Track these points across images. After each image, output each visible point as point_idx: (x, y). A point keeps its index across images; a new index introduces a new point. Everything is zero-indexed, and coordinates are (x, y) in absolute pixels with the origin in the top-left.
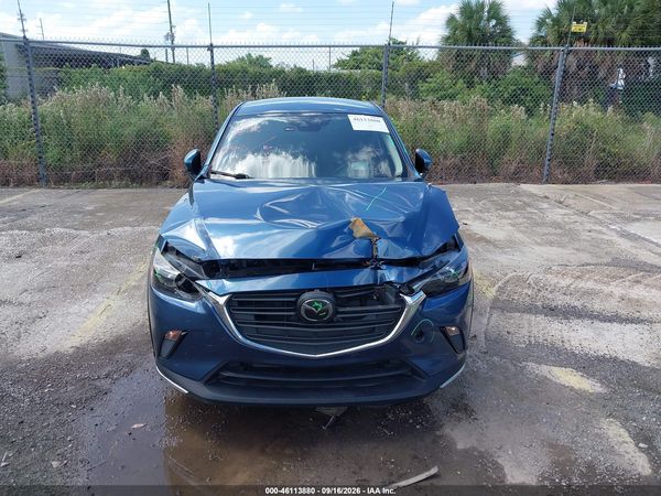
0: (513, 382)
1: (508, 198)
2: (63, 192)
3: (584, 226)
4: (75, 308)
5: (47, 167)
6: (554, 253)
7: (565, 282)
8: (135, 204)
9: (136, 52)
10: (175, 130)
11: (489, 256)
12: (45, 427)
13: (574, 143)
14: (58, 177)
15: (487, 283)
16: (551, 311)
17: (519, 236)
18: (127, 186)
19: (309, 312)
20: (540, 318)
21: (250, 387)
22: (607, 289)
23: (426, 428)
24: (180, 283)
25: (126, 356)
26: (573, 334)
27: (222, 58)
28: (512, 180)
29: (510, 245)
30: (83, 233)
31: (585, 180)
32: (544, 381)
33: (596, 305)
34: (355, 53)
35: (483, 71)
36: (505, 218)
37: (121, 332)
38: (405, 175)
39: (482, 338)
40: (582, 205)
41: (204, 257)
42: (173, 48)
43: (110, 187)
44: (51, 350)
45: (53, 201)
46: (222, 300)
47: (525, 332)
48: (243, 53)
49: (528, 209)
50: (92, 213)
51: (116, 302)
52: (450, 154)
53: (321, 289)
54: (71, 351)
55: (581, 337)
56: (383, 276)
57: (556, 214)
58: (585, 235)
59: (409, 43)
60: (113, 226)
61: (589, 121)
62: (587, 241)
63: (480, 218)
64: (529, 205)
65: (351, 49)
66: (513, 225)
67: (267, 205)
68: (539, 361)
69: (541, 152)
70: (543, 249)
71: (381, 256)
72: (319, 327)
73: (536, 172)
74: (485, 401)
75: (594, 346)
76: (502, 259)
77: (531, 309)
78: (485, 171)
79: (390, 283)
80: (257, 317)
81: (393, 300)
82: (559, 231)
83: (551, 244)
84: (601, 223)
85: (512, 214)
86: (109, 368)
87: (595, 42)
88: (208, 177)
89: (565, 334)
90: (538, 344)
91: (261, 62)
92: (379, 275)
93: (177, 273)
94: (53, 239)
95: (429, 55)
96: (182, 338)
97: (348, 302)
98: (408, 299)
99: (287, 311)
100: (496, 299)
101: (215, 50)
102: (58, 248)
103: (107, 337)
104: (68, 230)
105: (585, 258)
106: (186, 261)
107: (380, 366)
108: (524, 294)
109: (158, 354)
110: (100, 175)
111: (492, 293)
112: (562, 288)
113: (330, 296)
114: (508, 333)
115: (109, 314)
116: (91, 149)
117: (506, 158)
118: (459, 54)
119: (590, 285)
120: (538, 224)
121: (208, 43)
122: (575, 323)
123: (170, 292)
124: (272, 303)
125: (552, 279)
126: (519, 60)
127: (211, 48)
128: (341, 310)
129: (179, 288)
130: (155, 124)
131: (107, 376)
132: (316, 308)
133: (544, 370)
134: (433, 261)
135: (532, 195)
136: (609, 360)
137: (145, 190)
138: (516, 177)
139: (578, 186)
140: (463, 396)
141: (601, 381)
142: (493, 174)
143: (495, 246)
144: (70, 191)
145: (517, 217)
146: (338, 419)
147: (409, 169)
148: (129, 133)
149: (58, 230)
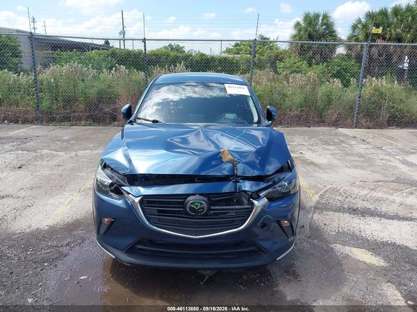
0: (326, 257)
1: (330, 137)
2: (51, 127)
3: (379, 157)
4: (51, 201)
5: (42, 112)
6: (358, 173)
7: (363, 192)
8: (93, 136)
9: (102, 42)
10: (121, 90)
11: (315, 174)
12: (26, 276)
13: (374, 103)
14: (48, 118)
15: (313, 191)
16: (354, 211)
17: (335, 162)
18: (90, 125)
19: (192, 209)
20: (346, 215)
21: (154, 255)
22: (391, 198)
23: (268, 285)
24: (112, 188)
25: (80, 232)
26: (367, 227)
27: (152, 47)
28: (334, 125)
29: (330, 167)
30: (61, 153)
31: (380, 126)
32: (347, 257)
33: (384, 208)
34: (237, 45)
35: (318, 56)
36: (327, 150)
37: (79, 217)
38: (259, 122)
39: (307, 227)
40: (378, 142)
41: (127, 172)
42: (124, 40)
43: (80, 125)
44: (34, 227)
45: (44, 133)
46: (137, 200)
47: (335, 224)
48: (166, 44)
49: (343, 145)
50: (67, 141)
51: (77, 198)
52: (294, 108)
53: (200, 194)
54: (47, 228)
55: (372, 228)
56: (240, 186)
57: (361, 148)
58: (379, 162)
59: (271, 39)
60: (80, 149)
61: (383, 90)
62: (380, 166)
63: (311, 150)
64: (343, 142)
65: (234, 42)
66: (332, 155)
67: (168, 140)
68: (344, 243)
69: (352, 108)
70: (350, 170)
71: (239, 174)
72: (198, 219)
73: (349, 121)
74: (307, 269)
75: (381, 235)
76: (324, 176)
77: (340, 210)
78: (316, 119)
79: (245, 191)
80: (159, 211)
81: (246, 202)
82: (362, 159)
83: (356, 167)
84: (389, 154)
85: (332, 147)
86: (69, 240)
87: (390, 40)
88: (135, 122)
89: (362, 226)
90: (344, 233)
91: (179, 49)
92: (238, 186)
93: (110, 181)
94: (42, 157)
95: (284, 47)
96: (112, 223)
97: (218, 203)
98: (255, 202)
99: (179, 208)
100: (318, 203)
101: (147, 42)
102: (45, 163)
103: (70, 220)
104: (51, 152)
105: (378, 177)
106: (116, 174)
107: (238, 245)
108: (336, 200)
109: (98, 232)
110: (74, 117)
111: (316, 198)
112: (361, 196)
113: (206, 199)
114: (325, 225)
115: (72, 205)
116: (69, 101)
117: (330, 111)
118: (302, 46)
119: (380, 195)
120: (348, 154)
121: (142, 38)
122: (369, 219)
123: (106, 193)
124: (169, 203)
125: (356, 190)
126: (341, 50)
127: (144, 40)
128: (213, 208)
129: (112, 191)
130: (109, 87)
131: (67, 245)
132: (197, 206)
133: (347, 250)
134: (274, 178)
135: (346, 135)
136: (390, 245)
137: (101, 128)
138: (336, 124)
139: (376, 130)
140: (292, 265)
141: (384, 258)
142: (321, 122)
143: (320, 168)
144: (55, 127)
145: (335, 150)
146: (210, 278)
147: (262, 118)
148: (93, 92)
149: (45, 151)
